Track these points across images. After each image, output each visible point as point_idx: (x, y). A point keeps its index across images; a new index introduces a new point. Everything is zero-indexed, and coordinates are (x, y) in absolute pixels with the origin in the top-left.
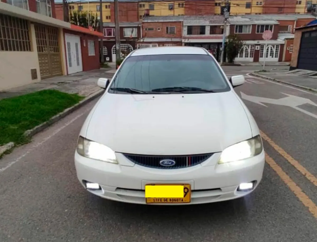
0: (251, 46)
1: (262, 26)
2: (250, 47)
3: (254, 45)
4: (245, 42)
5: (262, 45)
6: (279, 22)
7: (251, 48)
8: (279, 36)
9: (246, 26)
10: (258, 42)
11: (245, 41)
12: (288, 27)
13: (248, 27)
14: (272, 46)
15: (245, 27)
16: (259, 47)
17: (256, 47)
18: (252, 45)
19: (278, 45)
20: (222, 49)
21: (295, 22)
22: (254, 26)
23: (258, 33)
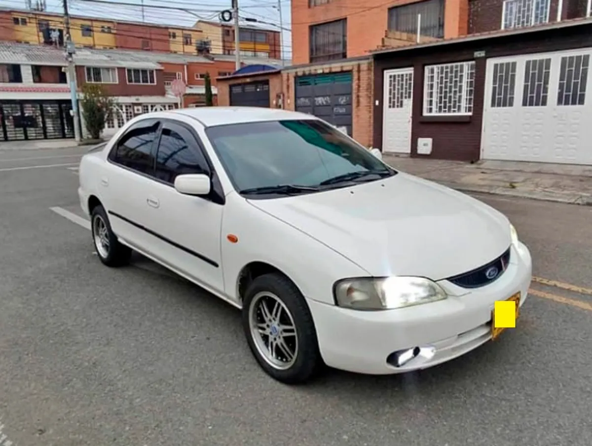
0: (126, 106)
1: (137, 71)
2: (124, 108)
3: (131, 105)
4: (118, 100)
5: (145, 105)
6: (162, 66)
7: (127, 110)
8: (167, 89)
9: (108, 69)
10: (137, 100)
11: (116, 98)
12: (176, 75)
13: (110, 72)
14: (161, 106)
15: (106, 71)
16: (140, 108)
17: (136, 108)
18: (128, 105)
19: (170, 105)
20: (73, 112)
21: (185, 67)
22: (122, 70)
23: (131, 84)
